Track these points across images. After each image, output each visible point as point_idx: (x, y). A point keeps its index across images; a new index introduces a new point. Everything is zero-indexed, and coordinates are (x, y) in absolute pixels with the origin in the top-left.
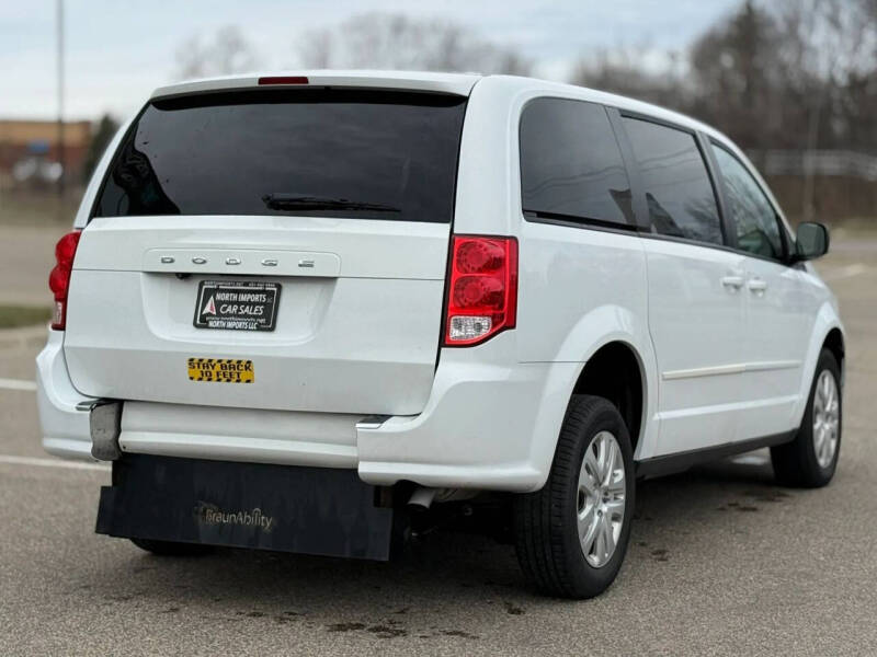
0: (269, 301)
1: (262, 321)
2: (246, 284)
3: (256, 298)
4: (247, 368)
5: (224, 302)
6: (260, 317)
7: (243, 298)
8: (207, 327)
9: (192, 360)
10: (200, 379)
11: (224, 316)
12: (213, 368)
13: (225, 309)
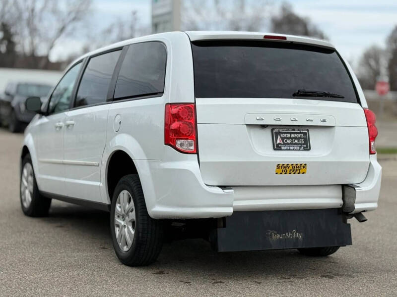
0: (305, 137)
1: (305, 146)
2: (294, 130)
3: (299, 136)
4: (304, 167)
5: (285, 138)
6: (303, 144)
7: (293, 136)
8: (281, 150)
9: (279, 165)
10: (281, 174)
11: (286, 144)
12: (288, 168)
13: (286, 141)
